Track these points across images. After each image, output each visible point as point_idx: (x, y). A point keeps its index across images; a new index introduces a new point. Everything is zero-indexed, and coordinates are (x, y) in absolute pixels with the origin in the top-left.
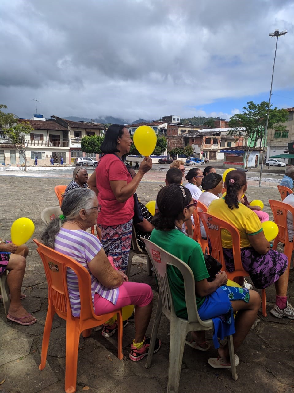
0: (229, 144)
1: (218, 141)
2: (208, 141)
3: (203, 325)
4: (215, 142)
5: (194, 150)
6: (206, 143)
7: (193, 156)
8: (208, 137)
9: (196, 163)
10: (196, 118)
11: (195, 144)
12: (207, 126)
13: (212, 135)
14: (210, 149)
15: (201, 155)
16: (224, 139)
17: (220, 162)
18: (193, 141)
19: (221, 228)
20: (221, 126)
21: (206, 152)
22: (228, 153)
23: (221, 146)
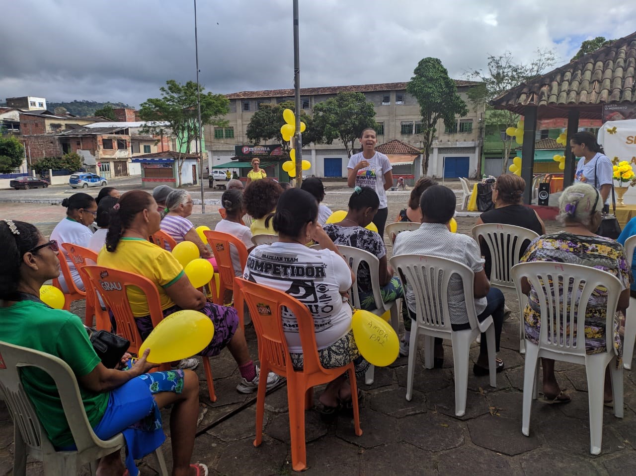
0: (147, 149)
1: (126, 144)
2: (107, 144)
3: (105, 447)
4: (122, 145)
5: (83, 160)
6: (104, 148)
7: (83, 170)
8: (106, 136)
9: (90, 184)
10: (78, 102)
11: (83, 149)
12: (102, 118)
13: (113, 134)
14: (113, 157)
15: (98, 169)
16: (136, 141)
17: (136, 178)
18: (79, 144)
19: (126, 286)
20: (127, 117)
21: (108, 163)
22: (147, 163)
23: (132, 152)
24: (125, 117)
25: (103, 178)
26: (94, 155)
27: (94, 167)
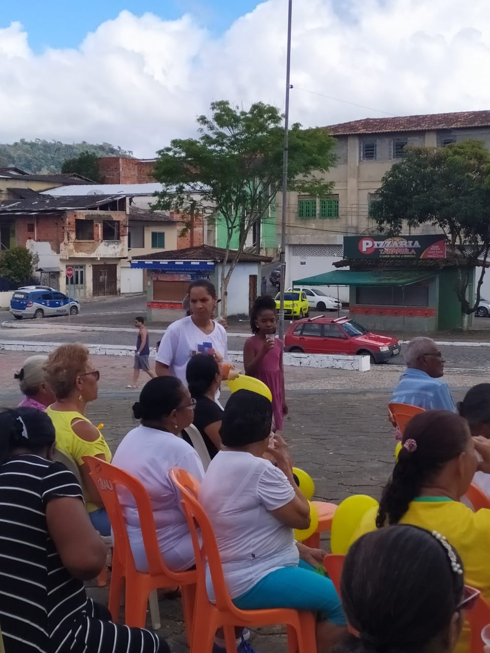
0: (158, 240)
1: (119, 230)
2: (84, 229)
4: (111, 233)
5: (37, 261)
6: (77, 238)
7: (34, 282)
8: (82, 214)
9: (48, 310)
10: (26, 143)
11: (39, 240)
12: (75, 176)
13: (95, 209)
14: (93, 255)
15: (62, 281)
16: (139, 222)
17: (135, 299)
18: (31, 229)
20: (122, 174)
21: (81, 267)
22: (160, 269)
23: (129, 246)
24: (119, 174)
25: (72, 300)
26: (58, 252)
27: (55, 275)
